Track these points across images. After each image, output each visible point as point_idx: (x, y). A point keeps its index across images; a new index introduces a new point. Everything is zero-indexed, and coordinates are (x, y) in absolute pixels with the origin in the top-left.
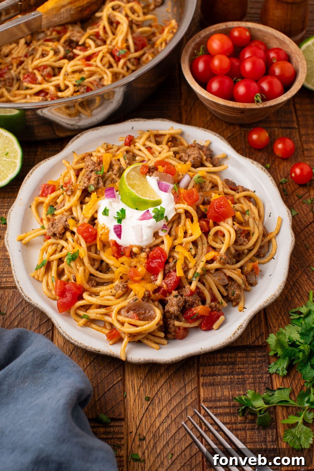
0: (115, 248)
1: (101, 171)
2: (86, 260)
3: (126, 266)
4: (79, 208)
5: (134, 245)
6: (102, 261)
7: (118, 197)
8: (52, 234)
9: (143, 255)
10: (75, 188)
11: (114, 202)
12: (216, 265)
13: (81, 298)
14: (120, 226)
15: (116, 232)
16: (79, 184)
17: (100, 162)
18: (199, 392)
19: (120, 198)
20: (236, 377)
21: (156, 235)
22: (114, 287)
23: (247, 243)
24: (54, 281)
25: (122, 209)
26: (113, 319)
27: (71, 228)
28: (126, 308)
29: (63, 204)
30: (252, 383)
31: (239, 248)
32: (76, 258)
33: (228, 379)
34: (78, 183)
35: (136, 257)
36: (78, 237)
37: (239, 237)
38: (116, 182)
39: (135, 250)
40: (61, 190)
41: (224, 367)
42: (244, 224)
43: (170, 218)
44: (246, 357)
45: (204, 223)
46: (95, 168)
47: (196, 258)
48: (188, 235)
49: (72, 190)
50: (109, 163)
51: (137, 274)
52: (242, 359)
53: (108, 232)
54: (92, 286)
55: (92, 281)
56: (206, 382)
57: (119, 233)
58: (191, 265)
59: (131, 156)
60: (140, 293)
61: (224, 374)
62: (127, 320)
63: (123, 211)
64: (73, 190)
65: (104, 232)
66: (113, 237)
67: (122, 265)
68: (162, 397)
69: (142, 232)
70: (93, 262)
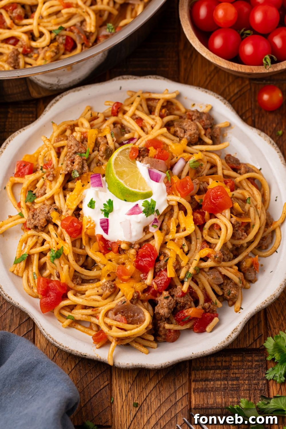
0: (101, 243)
1: (85, 153)
2: (71, 258)
3: (114, 263)
4: (61, 196)
5: (122, 240)
6: (87, 256)
7: (105, 185)
8: (33, 227)
9: (132, 252)
10: (57, 172)
11: (100, 191)
12: (210, 263)
13: (65, 297)
14: (107, 220)
15: (102, 227)
16: (61, 167)
17: (84, 139)
18: (190, 398)
19: (107, 186)
20: (230, 383)
21: (146, 229)
22: (100, 286)
23: (246, 238)
24: (36, 278)
25: (110, 200)
26: (100, 321)
27: (53, 221)
28: (114, 310)
29: (43, 189)
30: (247, 390)
31: (237, 242)
32: (61, 255)
33: (221, 385)
34: (60, 165)
35: (125, 254)
36: (61, 230)
37: (237, 231)
38: (103, 164)
39: (123, 246)
40: (41, 171)
41: (218, 371)
42: (243, 215)
43: (161, 211)
44: (242, 361)
45: (199, 215)
46: (78, 149)
47: (189, 255)
48: (181, 230)
49: (53, 174)
50: (94, 141)
51: (125, 272)
52: (237, 363)
53: (95, 226)
54: (78, 284)
55: (77, 278)
56: (198, 388)
57: (106, 228)
58: (183, 263)
59: (119, 130)
60: (129, 295)
61: (218, 380)
62: (115, 323)
63: (110, 202)
64: (55, 175)
65: (90, 226)
66: (99, 231)
67: (110, 262)
68: (151, 403)
69: (131, 228)
70: (78, 258)
